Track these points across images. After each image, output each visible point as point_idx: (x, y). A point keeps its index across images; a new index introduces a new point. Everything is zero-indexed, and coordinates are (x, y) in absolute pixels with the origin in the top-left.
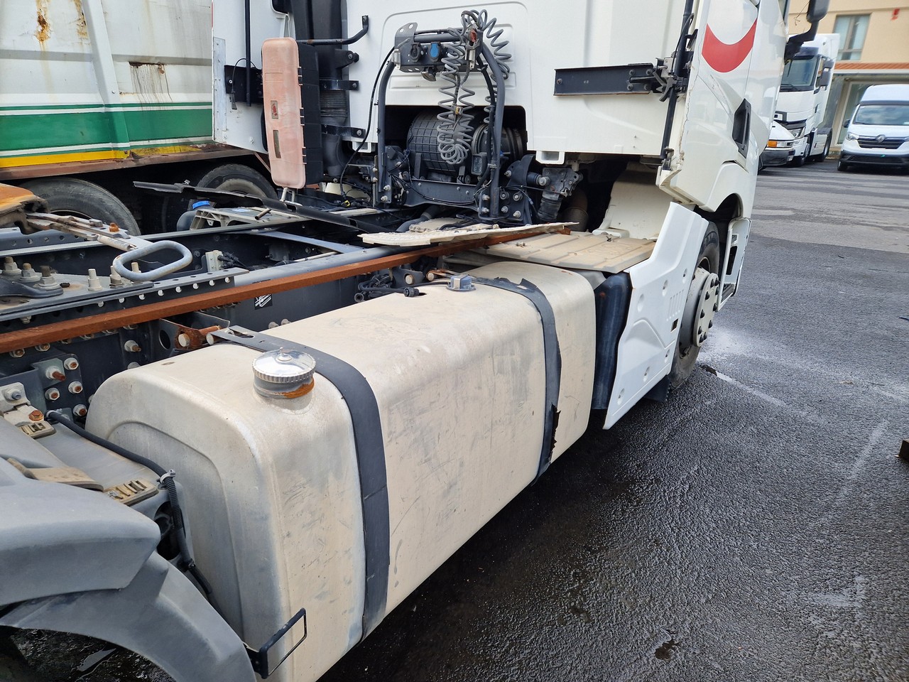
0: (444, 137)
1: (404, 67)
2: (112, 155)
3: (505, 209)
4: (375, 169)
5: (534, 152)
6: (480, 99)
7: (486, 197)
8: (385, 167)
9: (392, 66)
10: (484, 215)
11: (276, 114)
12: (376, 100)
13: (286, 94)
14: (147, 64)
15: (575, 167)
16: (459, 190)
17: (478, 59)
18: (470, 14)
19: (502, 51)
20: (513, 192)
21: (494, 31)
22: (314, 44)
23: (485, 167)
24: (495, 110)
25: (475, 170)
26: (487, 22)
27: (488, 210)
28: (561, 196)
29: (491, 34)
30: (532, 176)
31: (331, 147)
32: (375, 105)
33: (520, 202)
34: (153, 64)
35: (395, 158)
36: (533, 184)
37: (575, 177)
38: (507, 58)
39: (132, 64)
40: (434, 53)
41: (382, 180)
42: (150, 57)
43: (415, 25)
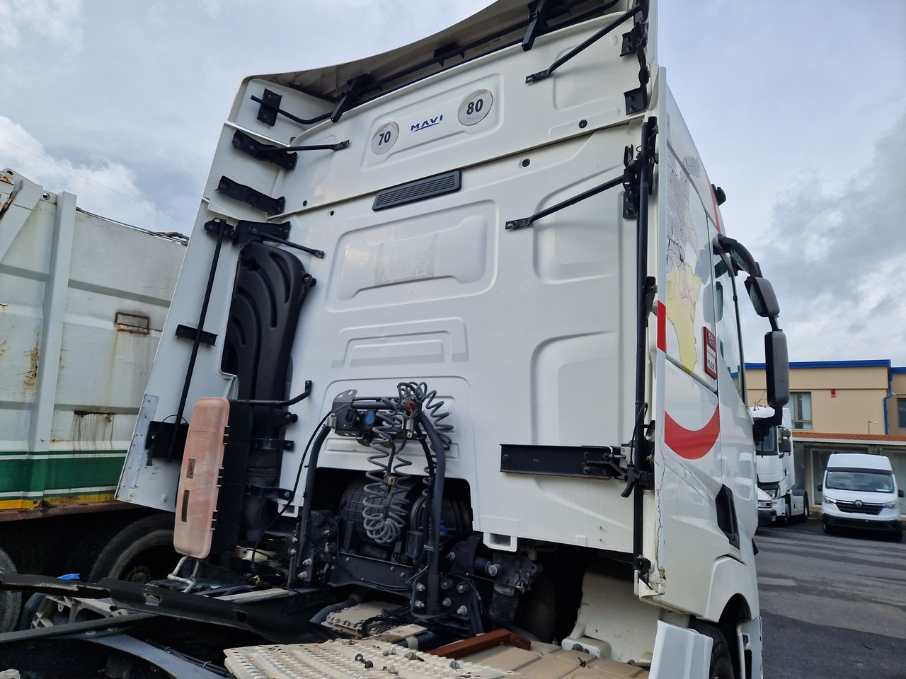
0: (370, 511)
1: (339, 431)
2: (18, 504)
3: (447, 602)
4: (295, 539)
5: (481, 534)
6: (418, 467)
7: (420, 587)
8: (308, 537)
9: (327, 430)
10: (418, 610)
11: (192, 474)
12: (307, 462)
13: (207, 453)
14: (95, 413)
15: (532, 556)
16: (393, 570)
17: (416, 428)
18: (407, 385)
19: (442, 422)
20: (458, 581)
21: (435, 402)
22: (253, 405)
23: (421, 549)
24: (433, 482)
25: (409, 550)
26: (427, 393)
27: (423, 605)
28: (517, 590)
29: (431, 405)
30: (480, 561)
31: (254, 508)
32: (305, 467)
33: (467, 593)
34: (102, 413)
35: (322, 526)
36: (482, 572)
37: (533, 568)
38: (449, 428)
39: (77, 413)
40: (370, 420)
41: (303, 552)
42: (100, 407)
43: (355, 392)
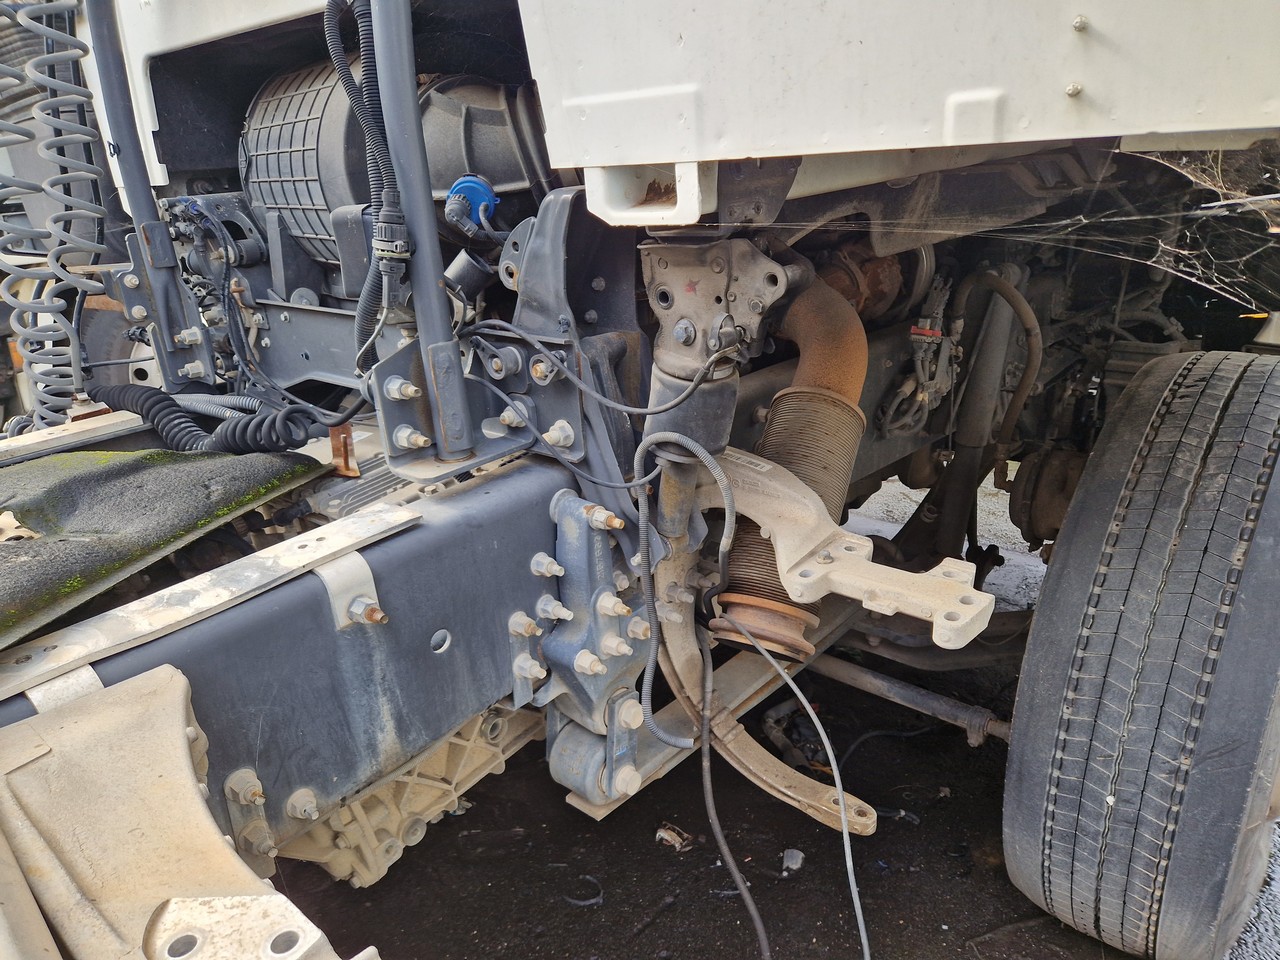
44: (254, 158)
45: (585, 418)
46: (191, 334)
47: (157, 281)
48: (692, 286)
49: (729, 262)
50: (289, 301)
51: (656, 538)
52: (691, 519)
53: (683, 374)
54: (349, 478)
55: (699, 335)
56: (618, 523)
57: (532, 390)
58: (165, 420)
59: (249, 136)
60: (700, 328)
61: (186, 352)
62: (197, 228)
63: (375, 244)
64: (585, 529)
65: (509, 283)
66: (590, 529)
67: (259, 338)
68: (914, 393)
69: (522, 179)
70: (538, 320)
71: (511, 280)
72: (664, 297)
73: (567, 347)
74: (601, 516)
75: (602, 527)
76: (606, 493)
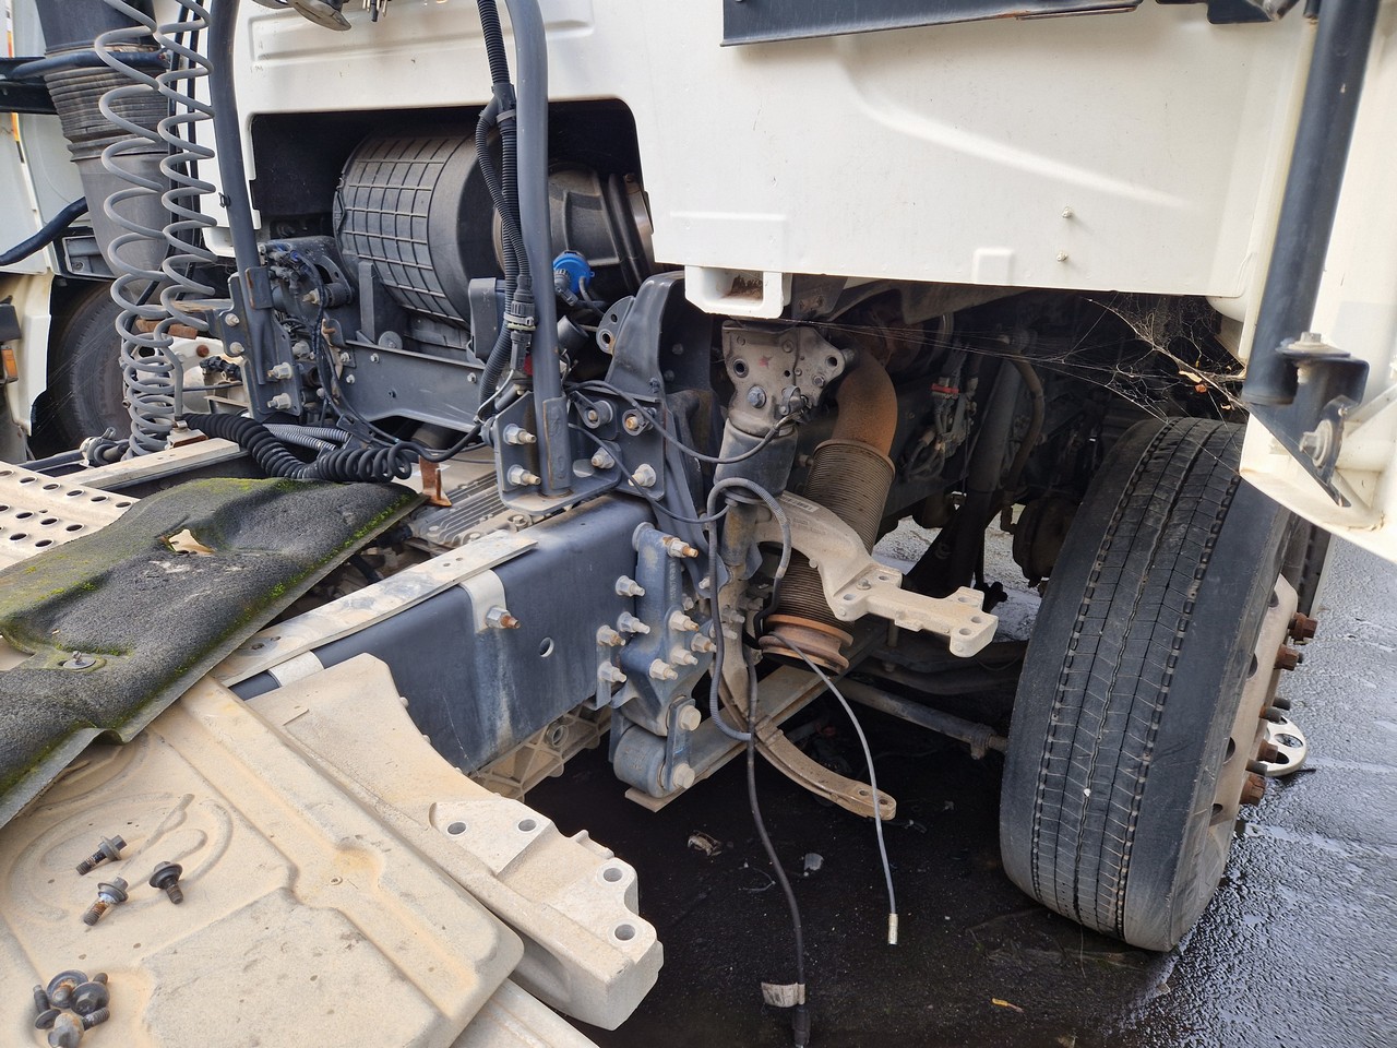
44: (351, 213)
45: (667, 463)
46: (283, 369)
47: (255, 320)
48: (765, 361)
49: (797, 345)
50: (377, 344)
51: (722, 566)
52: (749, 551)
53: (754, 432)
54: (441, 507)
55: (769, 401)
56: (692, 552)
57: (622, 438)
58: (264, 449)
59: (345, 191)
60: (770, 394)
61: (276, 386)
62: (295, 273)
63: (506, 316)
64: (664, 556)
65: (605, 347)
66: (668, 556)
67: (344, 375)
68: (933, 443)
69: (613, 255)
70: (630, 380)
71: (607, 345)
72: (741, 367)
73: (657, 405)
74: (678, 547)
75: (679, 555)
76: (681, 526)
